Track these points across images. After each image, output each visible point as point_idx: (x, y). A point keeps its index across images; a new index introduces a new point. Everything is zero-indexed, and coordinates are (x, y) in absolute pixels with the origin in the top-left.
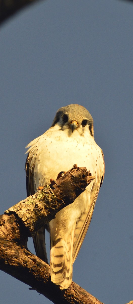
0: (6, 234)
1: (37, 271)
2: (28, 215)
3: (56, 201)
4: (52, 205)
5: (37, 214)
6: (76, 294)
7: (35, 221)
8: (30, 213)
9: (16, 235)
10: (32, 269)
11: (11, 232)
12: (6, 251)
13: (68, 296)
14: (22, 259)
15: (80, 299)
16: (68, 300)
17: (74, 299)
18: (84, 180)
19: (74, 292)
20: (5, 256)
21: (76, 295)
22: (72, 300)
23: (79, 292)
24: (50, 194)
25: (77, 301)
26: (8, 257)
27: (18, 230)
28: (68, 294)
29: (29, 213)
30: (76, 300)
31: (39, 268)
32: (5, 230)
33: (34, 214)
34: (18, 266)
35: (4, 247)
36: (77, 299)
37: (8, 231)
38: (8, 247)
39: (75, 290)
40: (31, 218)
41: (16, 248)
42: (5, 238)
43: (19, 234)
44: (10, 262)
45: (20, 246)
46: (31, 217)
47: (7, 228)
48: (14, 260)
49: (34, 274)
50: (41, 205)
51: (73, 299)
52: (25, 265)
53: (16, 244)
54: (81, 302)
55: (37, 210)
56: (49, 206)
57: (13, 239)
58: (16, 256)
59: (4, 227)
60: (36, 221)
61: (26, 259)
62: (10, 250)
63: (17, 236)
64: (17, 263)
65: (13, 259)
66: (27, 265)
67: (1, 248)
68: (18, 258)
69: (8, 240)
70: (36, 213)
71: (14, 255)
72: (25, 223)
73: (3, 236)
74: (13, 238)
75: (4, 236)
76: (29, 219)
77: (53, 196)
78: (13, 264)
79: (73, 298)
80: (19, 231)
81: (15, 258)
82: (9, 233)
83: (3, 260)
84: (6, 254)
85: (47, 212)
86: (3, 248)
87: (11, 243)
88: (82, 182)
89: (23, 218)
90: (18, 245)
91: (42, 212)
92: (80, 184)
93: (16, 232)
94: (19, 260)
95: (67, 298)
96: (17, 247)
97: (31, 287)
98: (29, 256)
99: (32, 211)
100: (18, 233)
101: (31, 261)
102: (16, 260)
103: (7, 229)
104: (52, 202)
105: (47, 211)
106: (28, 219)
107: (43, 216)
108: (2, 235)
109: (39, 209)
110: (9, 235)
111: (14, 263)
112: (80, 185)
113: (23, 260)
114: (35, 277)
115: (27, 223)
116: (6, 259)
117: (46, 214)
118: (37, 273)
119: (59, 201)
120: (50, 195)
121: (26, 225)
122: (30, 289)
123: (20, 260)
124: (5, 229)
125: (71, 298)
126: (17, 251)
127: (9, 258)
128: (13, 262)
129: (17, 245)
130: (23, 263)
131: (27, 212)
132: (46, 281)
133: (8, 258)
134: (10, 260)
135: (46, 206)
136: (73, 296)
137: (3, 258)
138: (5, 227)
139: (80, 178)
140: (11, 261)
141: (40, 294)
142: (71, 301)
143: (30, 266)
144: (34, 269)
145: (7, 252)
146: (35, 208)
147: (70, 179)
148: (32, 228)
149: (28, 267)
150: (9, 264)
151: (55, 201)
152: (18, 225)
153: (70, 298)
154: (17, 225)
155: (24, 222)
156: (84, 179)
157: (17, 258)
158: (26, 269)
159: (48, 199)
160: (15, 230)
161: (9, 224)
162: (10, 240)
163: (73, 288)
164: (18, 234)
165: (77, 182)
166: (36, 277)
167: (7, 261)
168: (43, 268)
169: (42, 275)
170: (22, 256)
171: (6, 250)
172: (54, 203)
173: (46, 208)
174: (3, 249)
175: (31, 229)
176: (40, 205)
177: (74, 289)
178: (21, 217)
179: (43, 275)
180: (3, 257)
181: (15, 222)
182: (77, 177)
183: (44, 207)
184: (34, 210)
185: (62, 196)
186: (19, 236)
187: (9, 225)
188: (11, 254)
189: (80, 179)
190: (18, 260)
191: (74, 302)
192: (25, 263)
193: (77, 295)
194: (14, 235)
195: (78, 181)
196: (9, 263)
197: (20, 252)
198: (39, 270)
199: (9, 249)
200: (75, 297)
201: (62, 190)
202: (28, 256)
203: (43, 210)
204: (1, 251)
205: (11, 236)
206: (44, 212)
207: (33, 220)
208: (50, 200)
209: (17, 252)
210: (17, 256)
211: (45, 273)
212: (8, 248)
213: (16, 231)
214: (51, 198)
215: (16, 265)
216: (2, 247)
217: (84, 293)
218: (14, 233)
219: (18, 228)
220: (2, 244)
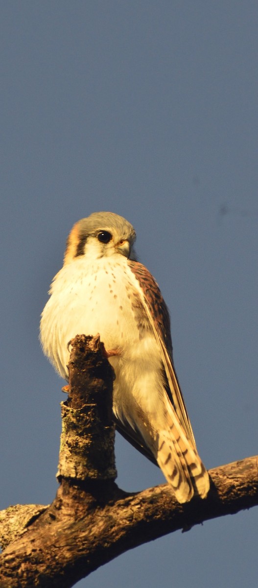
0: (73, 512)
1: (157, 510)
2: (72, 465)
3: (81, 415)
4: (82, 424)
5: (79, 453)
6: (236, 479)
7: (85, 464)
8: (71, 459)
9: (86, 500)
10: (147, 517)
11: (77, 505)
12: (91, 534)
13: (227, 493)
14: (122, 519)
15: (246, 481)
16: (234, 497)
17: (238, 488)
18: (87, 353)
19: (230, 481)
20: (96, 540)
21: (237, 481)
22: (239, 492)
23: (236, 473)
24: (68, 414)
25: (245, 486)
26: (101, 537)
27: (82, 492)
28: (224, 492)
29: (71, 461)
30: (242, 487)
31: (155, 505)
32: (68, 510)
33: (76, 457)
34: (127, 533)
35: (84, 532)
36: (242, 484)
37: (72, 507)
38: (88, 526)
39: (230, 477)
40: (77, 464)
41: (102, 515)
42: (76, 520)
43: (89, 495)
44: (111, 539)
46: (76, 463)
47: (68, 504)
48: (113, 532)
49: (158, 517)
50: (72, 438)
51: (239, 490)
52: (134, 520)
54: (251, 483)
55: (74, 448)
56: (81, 429)
57: (87, 510)
58: (110, 525)
59: (65, 507)
60: (87, 461)
61: (130, 512)
62: (96, 526)
63: (89, 499)
64: (121, 531)
65: (110, 532)
66: (136, 519)
67: (81, 538)
68: (116, 523)
69: (82, 517)
70: (77, 454)
71: (108, 526)
72: (78, 477)
73: (72, 521)
74: (86, 507)
75: (72, 518)
76: (78, 468)
77: (72, 412)
78: (117, 537)
79: (237, 488)
80: (84, 493)
81: (112, 527)
82: (76, 508)
83: (99, 547)
84: (95, 538)
85: (86, 439)
86: (84, 534)
87: (90, 516)
88: (87, 358)
89: (70, 475)
90: (103, 508)
91: (81, 444)
92: (88, 363)
93: (82, 498)
94: (119, 524)
95: (230, 497)
98: (133, 503)
99: (71, 454)
100: (85, 496)
101: (139, 506)
102: (115, 529)
103: (70, 505)
104: (78, 421)
105: (85, 436)
106: (76, 469)
107: (86, 447)
108: (70, 520)
109: (75, 445)
110: (78, 510)
111: (117, 535)
112: (89, 365)
113: (126, 519)
114: (163, 519)
115: (80, 476)
116: (101, 542)
117: (87, 441)
118: (160, 512)
119: (85, 411)
120: (69, 415)
121: (81, 478)
123: (121, 522)
124: (67, 508)
125: (234, 493)
126: (107, 516)
128: (114, 534)
129: (101, 509)
130: (129, 521)
131: (68, 463)
132: (181, 509)
133: (103, 538)
134: (108, 537)
135: (77, 432)
136: (233, 487)
137: (96, 546)
138: (66, 505)
139: (80, 356)
140: (111, 536)
142: (240, 494)
143: (142, 515)
144: (150, 513)
145: (93, 535)
146: (70, 449)
147: (73, 370)
148: (92, 474)
149: (139, 520)
150: (113, 544)
151: (80, 416)
153: (233, 493)
154: (75, 489)
155: (76, 477)
156: (86, 352)
157: (114, 526)
158: (141, 523)
159: (73, 422)
160: (79, 497)
161: (67, 497)
162: (86, 514)
163: (225, 477)
164: (87, 497)
165: (83, 364)
166: (164, 518)
167: (105, 542)
168: (161, 499)
169: (168, 508)
170: (119, 515)
171: (90, 531)
172: (82, 420)
173: (80, 435)
174: (84, 537)
175: (92, 476)
176: (70, 438)
177: (228, 478)
178: (68, 476)
179: (169, 507)
180: (94, 545)
182: (76, 360)
183: (77, 435)
184: (71, 451)
185: (85, 399)
186: (91, 497)
187: (68, 499)
188: (101, 530)
189: (80, 358)
190: (117, 526)
191: (244, 492)
192: (131, 519)
193: (239, 479)
194: (83, 503)
195: (82, 363)
196: (111, 542)
197: (111, 514)
198: (158, 506)
199: (94, 526)
200: (238, 486)
201: (78, 392)
202: (130, 504)
203: (80, 440)
204: (85, 540)
205: (81, 508)
206: (83, 442)
207: (81, 464)
208: (74, 420)
209: (107, 518)
210: (112, 523)
211: (168, 502)
212: (90, 526)
213: (82, 496)
214: (73, 417)
215: (122, 533)
216: (81, 536)
217: (248, 466)
218: (81, 502)
219: (80, 491)
220: (78, 531)
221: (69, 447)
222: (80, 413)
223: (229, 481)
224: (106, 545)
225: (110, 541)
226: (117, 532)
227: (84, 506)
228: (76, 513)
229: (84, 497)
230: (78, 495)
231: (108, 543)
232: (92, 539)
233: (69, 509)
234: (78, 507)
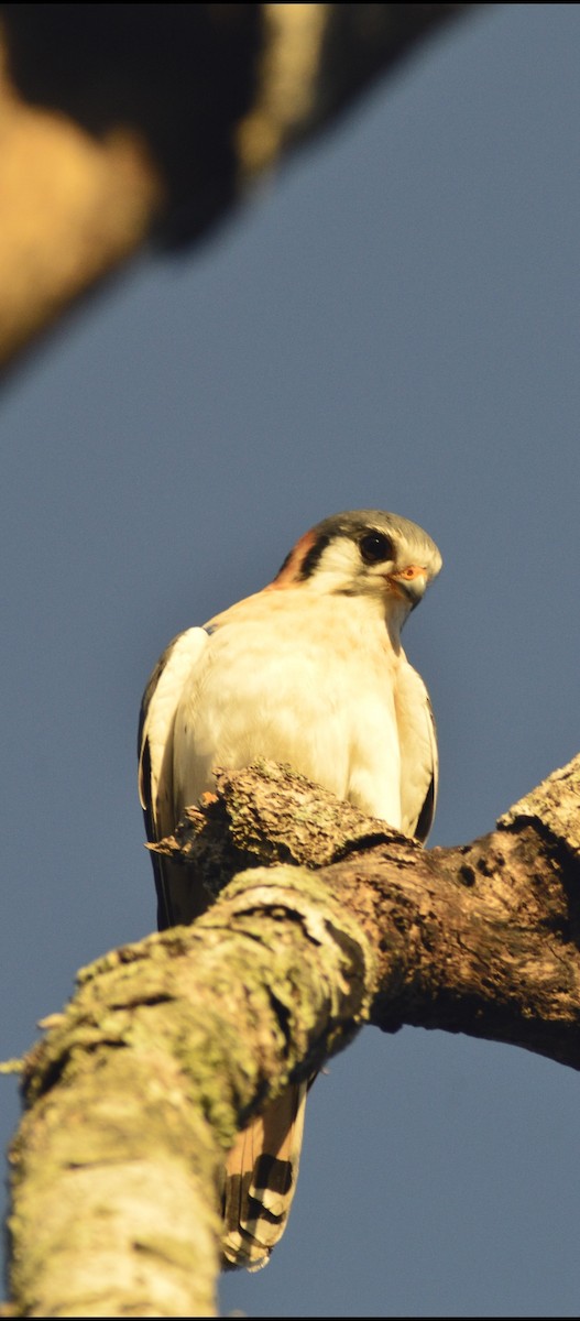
45: (571, 944)
53: (557, 937)
96: (562, 950)
127: (538, 995)
152: (556, 866)
181: (541, 854)
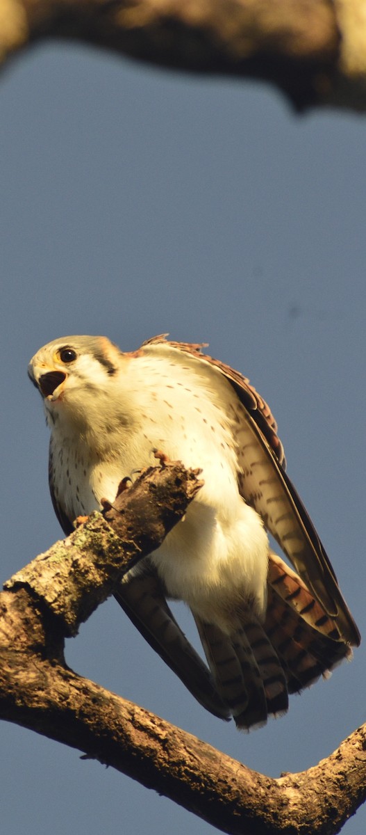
0: (12, 636)
1: (94, 715)
2: (58, 588)
3: (120, 548)
4: (111, 558)
5: (80, 583)
6: (192, 758)
7: (75, 600)
8: (62, 581)
9: (36, 636)
10: (81, 712)
11: (22, 631)
12: (16, 677)
13: (174, 764)
14: (55, 690)
15: (201, 769)
16: (175, 774)
17: (188, 769)
18: (181, 491)
19: (186, 754)
20: (15, 687)
21: (192, 761)
22: (183, 774)
23: (197, 751)
24: (103, 533)
25: (196, 773)
26: (22, 690)
27: (38, 624)
28: (171, 760)
29: (60, 582)
30: (191, 771)
31: (97, 707)
32: (8, 627)
33: (71, 584)
34: (48, 709)
35: (10, 667)
36: (194, 768)
37: (15, 628)
38: (18, 665)
39: (188, 749)
40: (67, 592)
41: (38, 666)
42: (10, 646)
43: (43, 634)
44: (28, 700)
46: (66, 590)
47: (12, 622)
48: (37, 696)
49: (89, 722)
50: (86, 561)
51: (186, 771)
52: (64, 703)
54: (204, 776)
55: (77, 572)
56: (105, 561)
57: (29, 647)
58: (40, 686)
59: (5, 620)
60: (78, 598)
61: (66, 690)
62: (26, 673)
63: (39, 638)
64: (45, 702)
65: (34, 693)
66: (69, 704)
67: (4, 671)
68: (46, 689)
69: (18, 649)
70: (76, 581)
71: (37, 684)
72: (53, 605)
73: (6, 643)
74: (30, 643)
75: (7, 641)
76: (62, 597)
77: (112, 536)
78: (35, 705)
79: (186, 767)
80: (40, 625)
81: (39, 689)
82: (18, 634)
83: (12, 698)
84: (16, 684)
85: (101, 575)
86: (8, 670)
87: (25, 656)
88: (174, 495)
89: (46, 595)
90: (43, 660)
91: (90, 577)
92: (171, 502)
93: (33, 630)
94: (48, 693)
95: (172, 770)
97: (83, 754)
98: (72, 682)
99: (67, 576)
100: (39, 630)
101: (77, 692)
102: (41, 693)
103: (14, 625)
104: (110, 550)
105: (102, 572)
106: (59, 595)
107: (92, 585)
108: (3, 640)
109: (83, 571)
110: (19, 637)
111: (38, 702)
112: (170, 504)
113: (59, 693)
114: (92, 730)
115: (57, 607)
116: (18, 695)
117: (99, 579)
118: (95, 719)
119: (127, 547)
120: (104, 535)
121: (55, 609)
122: (83, 758)
123: (52, 692)
124: (8, 625)
125: (180, 770)
126: (42, 672)
128: (36, 699)
129: (40, 659)
130: (60, 698)
131: (55, 581)
132: (117, 735)
133: (24, 693)
134: (27, 696)
135: (97, 560)
136: (184, 763)
137: (11, 693)
138: (8, 620)
139: (169, 487)
140: (31, 698)
141: (107, 767)
142: (183, 776)
143: (77, 705)
144: (86, 710)
145: (18, 679)
146: (73, 569)
147: (146, 492)
148: (71, 617)
149: (72, 708)
150: (25, 707)
151: (116, 548)
153: (177, 769)
154: (35, 613)
155: (51, 603)
156: (180, 488)
157: (43, 690)
158: (69, 712)
159: (101, 546)
160: (32, 626)
161: (16, 613)
162: (23, 650)
163: (182, 745)
164: (39, 634)
165: (165, 498)
166: (94, 728)
167: (21, 698)
168: (107, 706)
169: (107, 722)
170: (55, 683)
171: (16, 673)
172: (115, 553)
173: (98, 566)
174: (7, 673)
175: (68, 618)
176: (83, 560)
177: (185, 748)
178: (42, 594)
179: (109, 722)
180: (10, 691)
182: (162, 486)
183: (94, 563)
184: (70, 573)
185: (132, 534)
186: (43, 637)
187: (16, 616)
188: (28, 682)
189: (169, 489)
190: (46, 693)
191: (188, 778)
192: (63, 698)
193: (195, 760)
194: (30, 636)
195: (165, 495)
196: (25, 703)
197: (48, 674)
198: (99, 711)
199: (23, 671)
200: (189, 766)
201: (132, 520)
202: (69, 681)
203: (93, 571)
204: (5, 677)
205: (23, 639)
206: (95, 576)
207: (70, 596)
208: (105, 545)
209: (42, 675)
210: (43, 685)
211: (113, 717)
212: (20, 668)
213: (35, 628)
214: (108, 541)
215: (42, 705)
216: (5, 669)
217: (210, 753)
218: (29, 633)
219: (38, 621)
220: (5, 660)
221: (73, 566)
222: (120, 545)
223: (183, 752)
224: (19, 701)
225: (26, 701)
226: (40, 700)
227: (28, 640)
228: (15, 639)
229: (37, 631)
230: (32, 622)
231: (23, 702)
232: (13, 682)
233: (11, 628)
234: (22, 634)
